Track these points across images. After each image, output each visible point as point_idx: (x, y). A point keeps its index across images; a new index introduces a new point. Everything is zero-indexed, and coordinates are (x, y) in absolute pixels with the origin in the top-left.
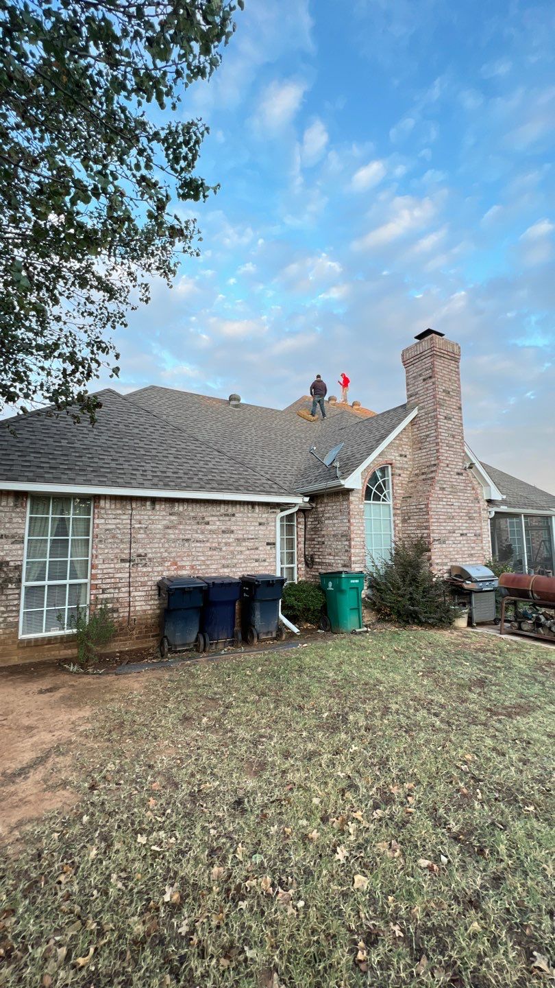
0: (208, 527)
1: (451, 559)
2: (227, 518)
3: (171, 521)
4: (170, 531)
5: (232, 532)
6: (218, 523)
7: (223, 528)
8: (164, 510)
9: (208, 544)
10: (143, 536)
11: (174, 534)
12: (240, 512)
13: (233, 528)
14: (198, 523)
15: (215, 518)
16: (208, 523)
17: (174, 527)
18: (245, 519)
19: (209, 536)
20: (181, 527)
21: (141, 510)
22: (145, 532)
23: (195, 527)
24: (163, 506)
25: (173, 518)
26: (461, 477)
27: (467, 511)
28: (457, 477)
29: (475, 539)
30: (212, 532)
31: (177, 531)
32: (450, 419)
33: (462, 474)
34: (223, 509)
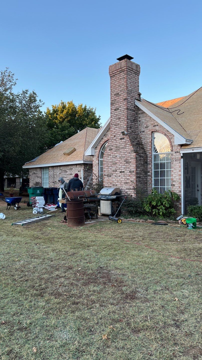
0: (67, 173)
1: (113, 184)
2: (71, 170)
3: (60, 172)
4: (60, 175)
6: (69, 172)
9: (67, 178)
12: (74, 168)
13: (72, 173)
14: (65, 172)
15: (68, 170)
16: (67, 172)
18: (75, 170)
19: (67, 176)
20: (62, 173)
21: (55, 169)
22: (56, 175)
23: (64, 173)
25: (60, 171)
26: (123, 140)
27: (125, 159)
28: (120, 141)
29: (130, 174)
30: (68, 174)
31: (61, 175)
32: (118, 109)
33: (124, 138)
34: (70, 167)
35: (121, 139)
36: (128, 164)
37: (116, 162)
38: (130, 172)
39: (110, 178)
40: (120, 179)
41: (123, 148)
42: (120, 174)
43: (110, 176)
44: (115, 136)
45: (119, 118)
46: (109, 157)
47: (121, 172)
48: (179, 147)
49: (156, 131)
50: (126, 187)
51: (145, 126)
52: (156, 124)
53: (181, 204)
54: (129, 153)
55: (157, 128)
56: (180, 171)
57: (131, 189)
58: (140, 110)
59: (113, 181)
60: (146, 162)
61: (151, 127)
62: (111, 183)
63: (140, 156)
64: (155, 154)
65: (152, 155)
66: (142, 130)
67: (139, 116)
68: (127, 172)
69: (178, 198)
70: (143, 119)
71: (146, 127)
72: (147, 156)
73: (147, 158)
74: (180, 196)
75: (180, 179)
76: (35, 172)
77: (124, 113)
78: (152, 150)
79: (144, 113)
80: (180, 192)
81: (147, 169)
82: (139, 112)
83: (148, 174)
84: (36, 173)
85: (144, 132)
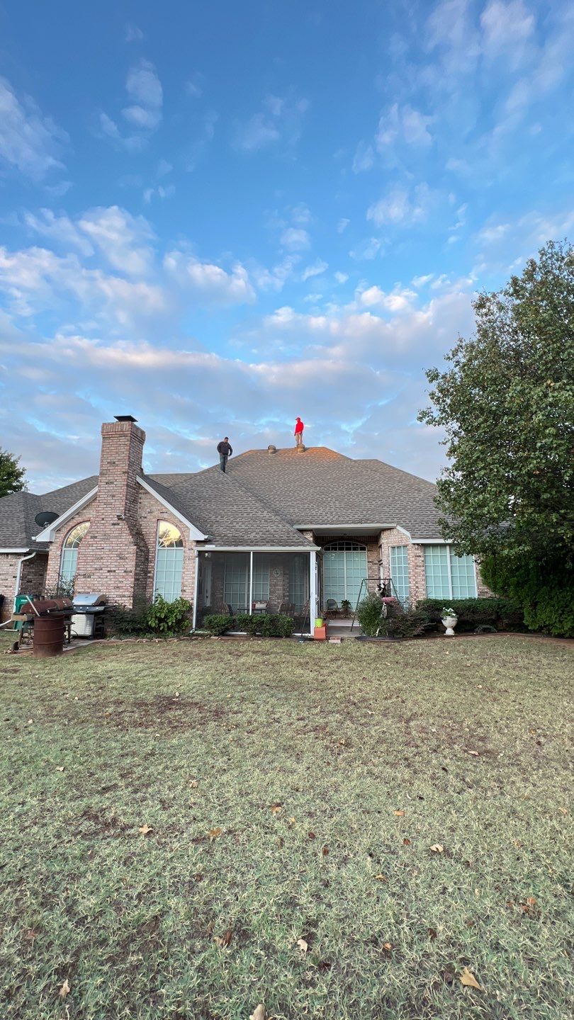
1: (95, 590)
26: (116, 527)
27: (118, 553)
28: (112, 527)
29: (124, 574)
32: (112, 483)
33: (118, 524)
35: (114, 524)
36: (123, 561)
37: (102, 556)
38: (125, 572)
39: (89, 579)
40: (106, 582)
41: (116, 537)
42: (108, 574)
43: (89, 577)
44: (103, 519)
45: (113, 496)
46: (90, 548)
47: (109, 571)
48: (195, 544)
49: (165, 520)
50: (116, 593)
51: (148, 510)
52: (164, 510)
53: (192, 615)
54: (126, 545)
55: (165, 516)
56: (194, 573)
57: (124, 596)
58: (143, 488)
59: (94, 584)
60: (147, 559)
61: (156, 513)
62: (89, 588)
63: (141, 551)
64: (160, 548)
65: (155, 551)
66: (143, 515)
67: (140, 496)
68: (120, 572)
69: (190, 608)
70: (145, 501)
71: (149, 513)
72: (148, 551)
73: (148, 553)
74: (192, 604)
75: (193, 583)
77: (121, 490)
78: (156, 543)
79: (147, 493)
80: (192, 599)
81: (147, 568)
82: (141, 491)
83: (149, 575)
85: (146, 518)
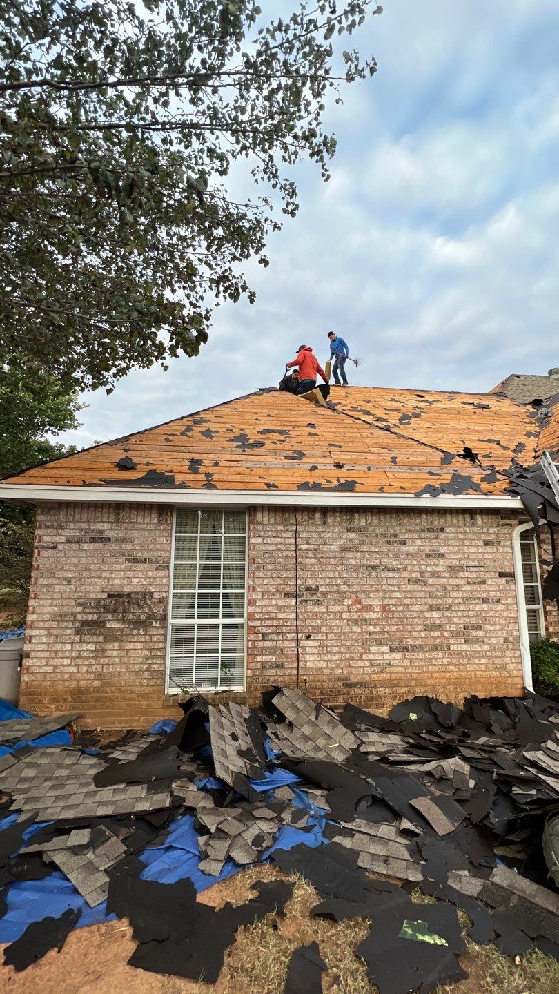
0: (404, 549)
2: (432, 535)
3: (350, 540)
4: (349, 554)
5: (442, 556)
6: (418, 542)
7: (427, 549)
8: (340, 524)
9: (405, 574)
10: (313, 561)
11: (355, 558)
12: (454, 526)
13: (442, 550)
14: (389, 543)
15: (414, 535)
16: (403, 543)
17: (355, 549)
18: (461, 537)
19: (406, 562)
20: (365, 548)
21: (308, 525)
22: (315, 556)
23: (384, 548)
24: (338, 519)
25: (353, 535)
30: (410, 555)
31: (359, 555)
34: (424, 521)
76: (101, 532)
84: (110, 534)
